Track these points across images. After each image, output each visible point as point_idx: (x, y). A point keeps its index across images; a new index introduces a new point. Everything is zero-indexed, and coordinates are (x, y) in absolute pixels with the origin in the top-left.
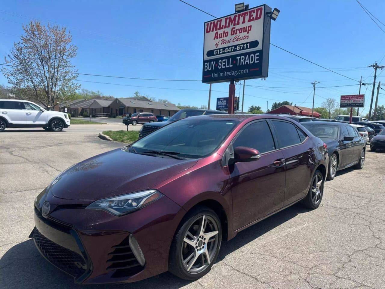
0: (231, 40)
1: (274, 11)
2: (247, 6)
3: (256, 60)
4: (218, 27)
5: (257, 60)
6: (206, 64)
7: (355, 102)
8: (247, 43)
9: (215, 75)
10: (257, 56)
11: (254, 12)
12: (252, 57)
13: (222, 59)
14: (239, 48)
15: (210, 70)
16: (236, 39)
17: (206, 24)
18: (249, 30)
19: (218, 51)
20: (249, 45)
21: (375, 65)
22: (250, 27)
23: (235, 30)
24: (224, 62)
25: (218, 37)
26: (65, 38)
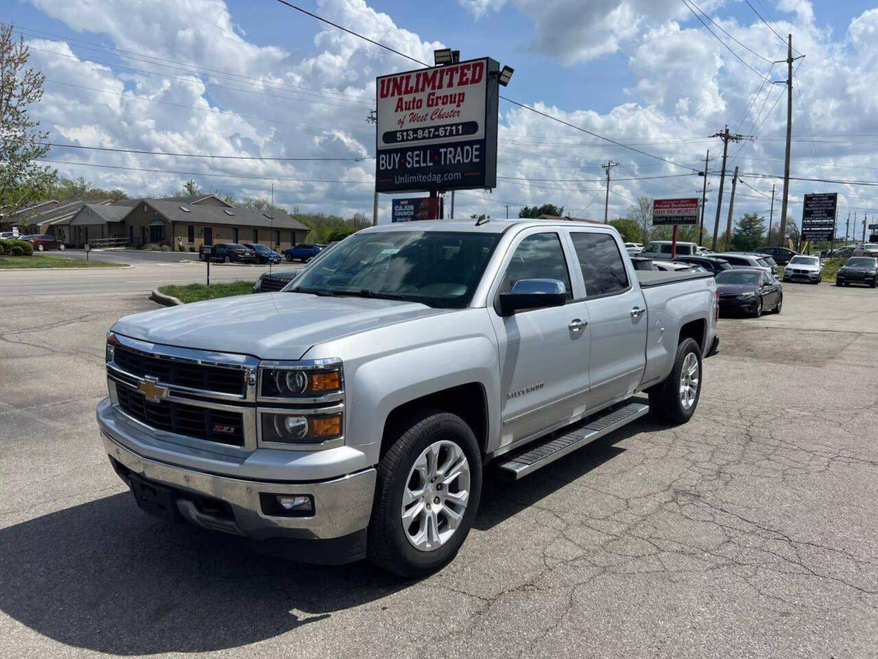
0: (427, 117)
1: (503, 71)
2: (456, 54)
3: (474, 157)
4: (403, 89)
5: (477, 157)
6: (382, 156)
7: (681, 214)
8: (457, 125)
9: (400, 180)
10: (476, 150)
11: (469, 70)
12: (468, 150)
13: (412, 149)
14: (443, 132)
15: (390, 168)
16: (438, 114)
17: (380, 80)
18: (459, 101)
19: (405, 134)
20: (460, 127)
21: (724, 132)
22: (462, 96)
23: (435, 97)
24: (417, 156)
25: (404, 107)
26: (13, 53)
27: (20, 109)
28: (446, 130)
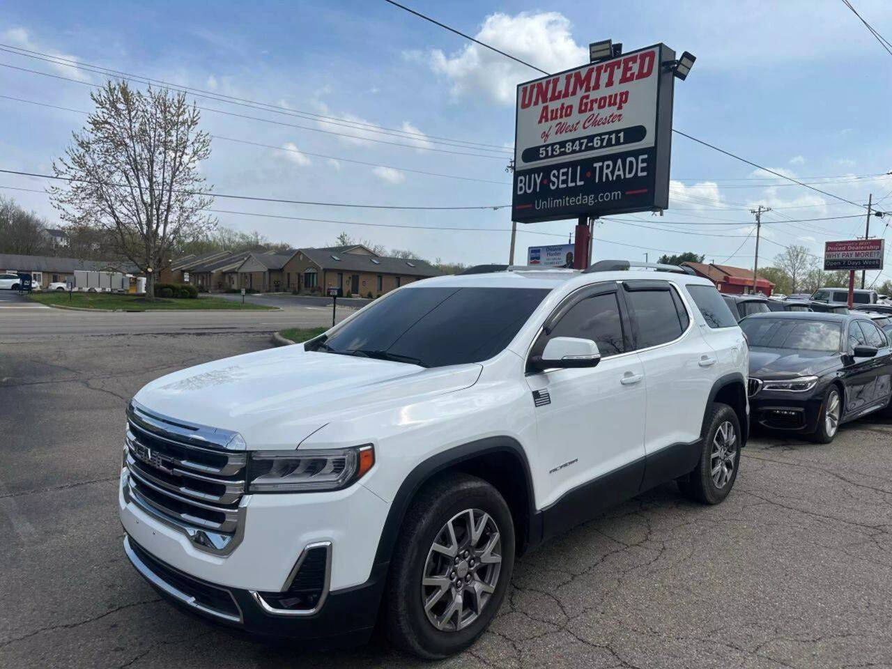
0: (579, 125)
1: (681, 59)
2: (619, 47)
3: (639, 170)
4: (549, 95)
5: (643, 170)
6: (520, 178)
7: (860, 258)
8: (617, 132)
9: (542, 205)
10: (643, 161)
11: (635, 62)
12: (631, 163)
13: (558, 167)
14: (599, 142)
15: (529, 191)
16: (592, 121)
17: (521, 88)
18: (621, 101)
19: (549, 149)
20: (622, 135)
22: (625, 96)
23: (589, 101)
24: (564, 174)
25: (549, 116)
26: (186, 116)
27: (191, 165)
28: (602, 140)
